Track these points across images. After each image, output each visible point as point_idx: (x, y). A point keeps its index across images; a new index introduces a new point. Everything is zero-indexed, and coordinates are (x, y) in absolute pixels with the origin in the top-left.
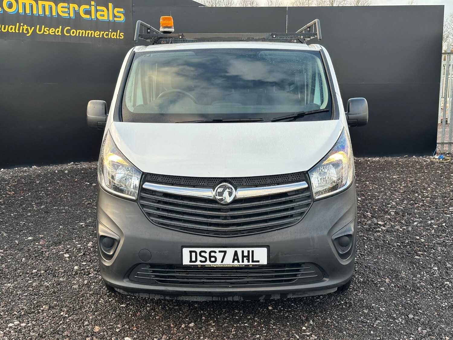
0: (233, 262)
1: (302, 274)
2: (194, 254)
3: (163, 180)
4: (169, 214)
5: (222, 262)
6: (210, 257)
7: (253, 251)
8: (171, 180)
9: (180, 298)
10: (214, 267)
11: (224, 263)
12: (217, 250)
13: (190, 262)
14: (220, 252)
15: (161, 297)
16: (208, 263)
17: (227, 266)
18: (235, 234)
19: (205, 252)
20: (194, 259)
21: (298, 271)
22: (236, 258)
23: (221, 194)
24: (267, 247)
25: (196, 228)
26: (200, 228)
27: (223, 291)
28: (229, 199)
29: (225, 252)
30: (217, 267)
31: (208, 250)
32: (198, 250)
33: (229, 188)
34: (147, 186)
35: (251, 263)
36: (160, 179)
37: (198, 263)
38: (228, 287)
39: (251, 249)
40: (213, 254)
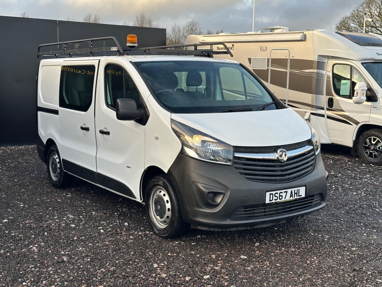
0: (290, 198)
1: (316, 201)
2: (272, 195)
3: (244, 150)
4: (254, 172)
5: (285, 199)
6: (280, 196)
7: (299, 189)
8: (249, 150)
9: (256, 227)
10: (281, 203)
11: (286, 199)
12: (283, 191)
13: (269, 201)
14: (284, 192)
15: (244, 228)
16: (278, 200)
17: (287, 201)
18: (289, 180)
19: (277, 193)
20: (271, 199)
21: (313, 199)
22: (291, 195)
23: (281, 156)
24: (305, 186)
25: (270, 179)
26: (272, 179)
27: (285, 217)
28: (285, 159)
29: (287, 192)
30: (282, 202)
31: (279, 192)
32: (274, 193)
33: (285, 151)
34: (237, 155)
35: (298, 197)
36: (242, 150)
37: (274, 201)
38: (285, 215)
39: (298, 188)
40: (281, 194)
